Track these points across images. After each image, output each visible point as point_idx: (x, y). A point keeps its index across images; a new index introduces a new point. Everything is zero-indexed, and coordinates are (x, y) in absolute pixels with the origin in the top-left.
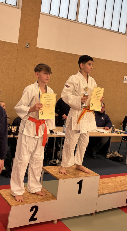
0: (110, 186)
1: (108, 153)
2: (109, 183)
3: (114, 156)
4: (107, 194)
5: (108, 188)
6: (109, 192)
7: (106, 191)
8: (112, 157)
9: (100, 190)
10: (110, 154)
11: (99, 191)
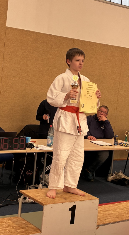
0: (113, 215)
1: (110, 174)
2: (111, 210)
3: (118, 178)
4: (108, 224)
5: (110, 217)
6: (112, 221)
7: (107, 220)
8: (116, 179)
9: (99, 219)
10: (113, 175)
11: (98, 221)
